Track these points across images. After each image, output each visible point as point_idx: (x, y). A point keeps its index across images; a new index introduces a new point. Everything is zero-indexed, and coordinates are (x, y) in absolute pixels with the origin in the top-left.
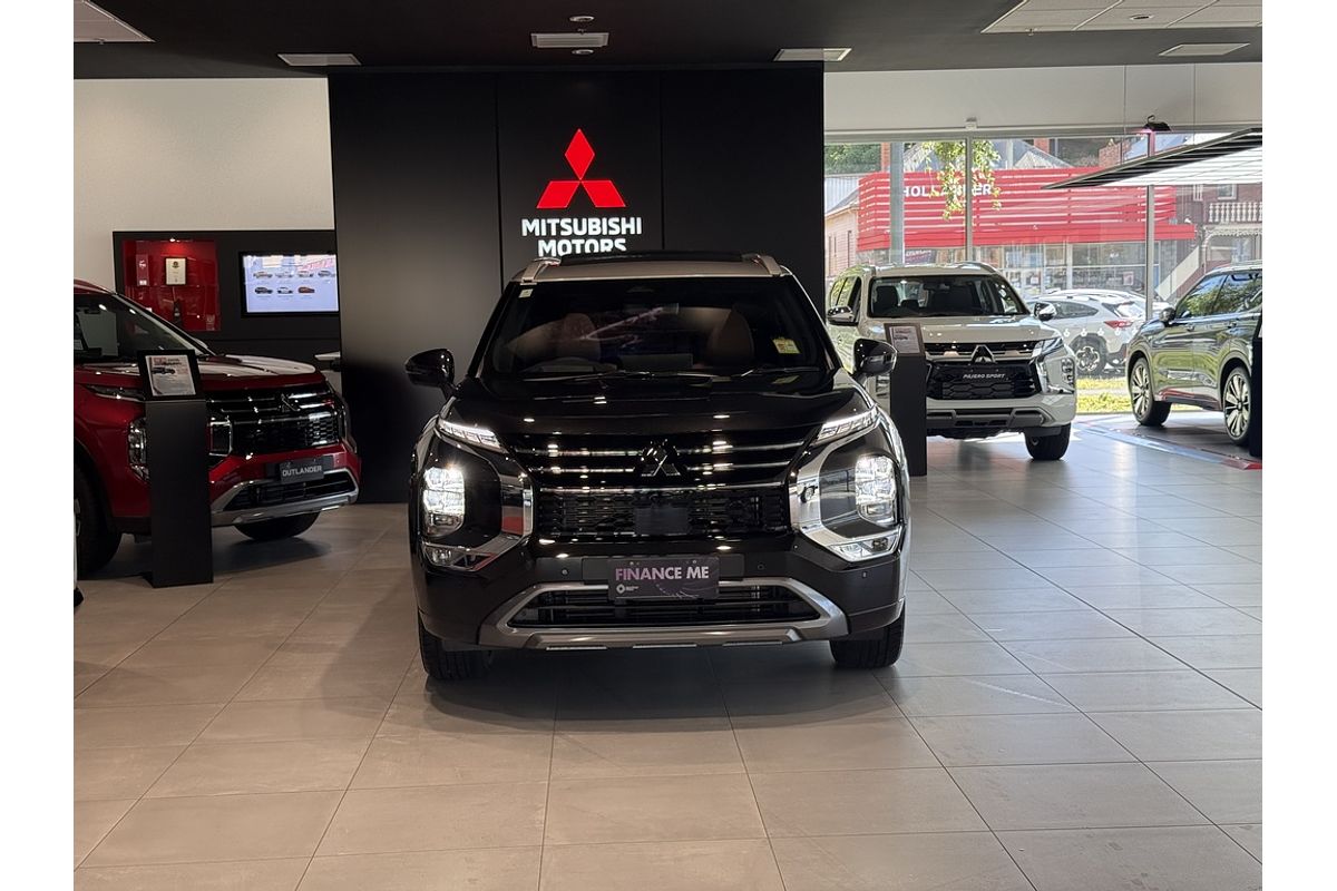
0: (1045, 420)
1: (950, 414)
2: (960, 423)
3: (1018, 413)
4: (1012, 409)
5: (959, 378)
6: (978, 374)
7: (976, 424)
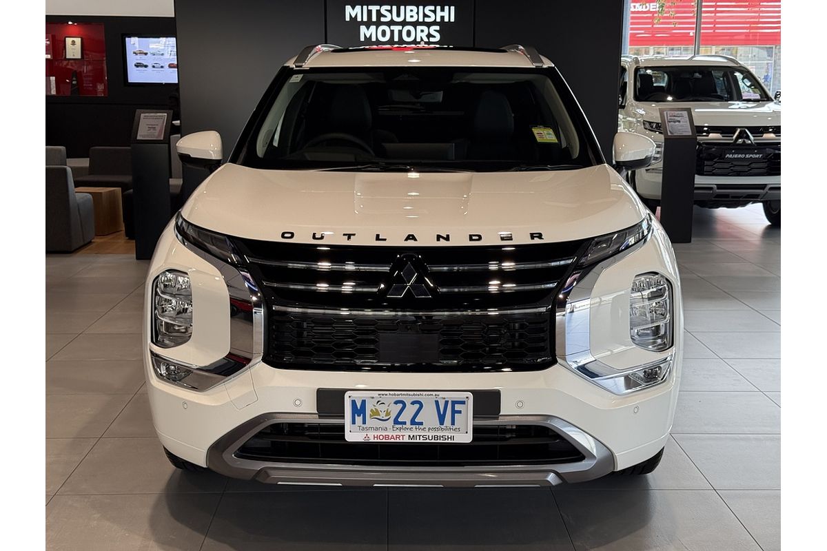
1: (711, 188)
2: (718, 195)
3: (770, 189)
4: (766, 185)
5: (721, 157)
6: (738, 154)
7: (733, 197)
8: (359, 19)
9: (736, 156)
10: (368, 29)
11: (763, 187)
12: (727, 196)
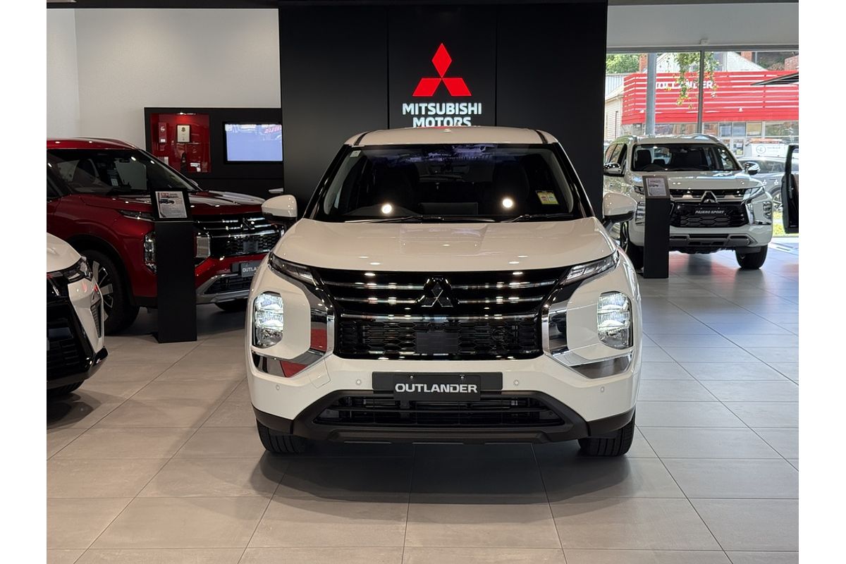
0: (751, 242)
1: (685, 237)
2: (692, 243)
3: (732, 237)
4: (728, 234)
5: (693, 213)
6: (705, 210)
7: (703, 244)
8: (413, 113)
9: (703, 212)
10: (419, 119)
11: (726, 236)
12: (698, 243)
